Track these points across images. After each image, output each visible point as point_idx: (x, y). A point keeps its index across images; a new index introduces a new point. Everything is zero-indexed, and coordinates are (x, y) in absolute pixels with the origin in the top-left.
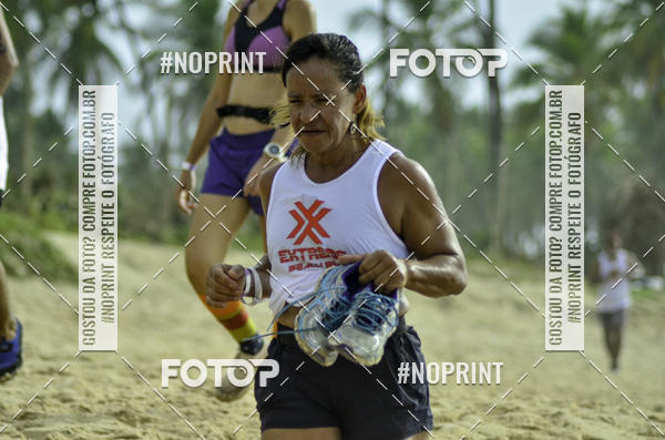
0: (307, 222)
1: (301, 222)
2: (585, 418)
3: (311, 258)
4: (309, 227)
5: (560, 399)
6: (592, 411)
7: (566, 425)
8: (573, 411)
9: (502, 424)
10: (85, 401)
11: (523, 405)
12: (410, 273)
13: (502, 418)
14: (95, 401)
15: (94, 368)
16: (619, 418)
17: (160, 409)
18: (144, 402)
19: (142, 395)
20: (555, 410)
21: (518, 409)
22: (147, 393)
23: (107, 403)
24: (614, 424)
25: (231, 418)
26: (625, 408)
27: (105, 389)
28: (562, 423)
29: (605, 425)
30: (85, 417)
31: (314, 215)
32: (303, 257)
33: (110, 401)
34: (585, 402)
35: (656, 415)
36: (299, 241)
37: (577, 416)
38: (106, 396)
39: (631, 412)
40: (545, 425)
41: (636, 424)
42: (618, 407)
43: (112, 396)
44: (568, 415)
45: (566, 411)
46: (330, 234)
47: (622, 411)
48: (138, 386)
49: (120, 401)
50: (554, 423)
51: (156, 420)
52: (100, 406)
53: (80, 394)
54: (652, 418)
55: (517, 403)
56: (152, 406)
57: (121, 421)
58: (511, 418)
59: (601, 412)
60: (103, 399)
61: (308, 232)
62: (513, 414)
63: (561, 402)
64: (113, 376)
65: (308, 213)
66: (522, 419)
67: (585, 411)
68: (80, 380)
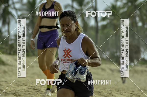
0: (67, 53)
1: (65, 53)
2: (117, 94)
3: (68, 61)
4: (67, 54)
5: (111, 90)
6: (118, 92)
7: (113, 95)
8: (114, 92)
9: (99, 95)
10: (6, 91)
11: (103, 91)
12: (88, 62)
13: (99, 94)
14: (8, 91)
15: (8, 84)
16: (124, 94)
17: (23, 93)
18: (19, 91)
19: (19, 90)
20: (110, 92)
21: (102, 92)
22: (20, 89)
23: (11, 92)
24: (123, 95)
25: (38, 94)
26: (125, 91)
27: (11, 88)
28: (112, 95)
29: (121, 95)
30: (6, 95)
31: (68, 52)
32: (66, 61)
33: (12, 91)
34: (117, 90)
35: (133, 93)
36: (65, 57)
37: (115, 93)
38: (11, 90)
39: (127, 92)
40: (108, 95)
41: (128, 95)
42: (124, 91)
43: (12, 90)
44: (113, 93)
45: (113, 92)
46: (72, 56)
47: (125, 92)
48: (18, 88)
49: (14, 91)
50: (110, 95)
51: (22, 95)
52: (10, 92)
53: (5, 89)
54: (131, 94)
55: (102, 91)
56: (21, 92)
57: (14, 95)
58: (101, 94)
59: (120, 92)
60: (10, 90)
61: (67, 55)
62: (101, 93)
63: (112, 90)
64: (13, 85)
65: (67, 51)
66: (103, 94)
67: (117, 92)
68: (5, 86)
